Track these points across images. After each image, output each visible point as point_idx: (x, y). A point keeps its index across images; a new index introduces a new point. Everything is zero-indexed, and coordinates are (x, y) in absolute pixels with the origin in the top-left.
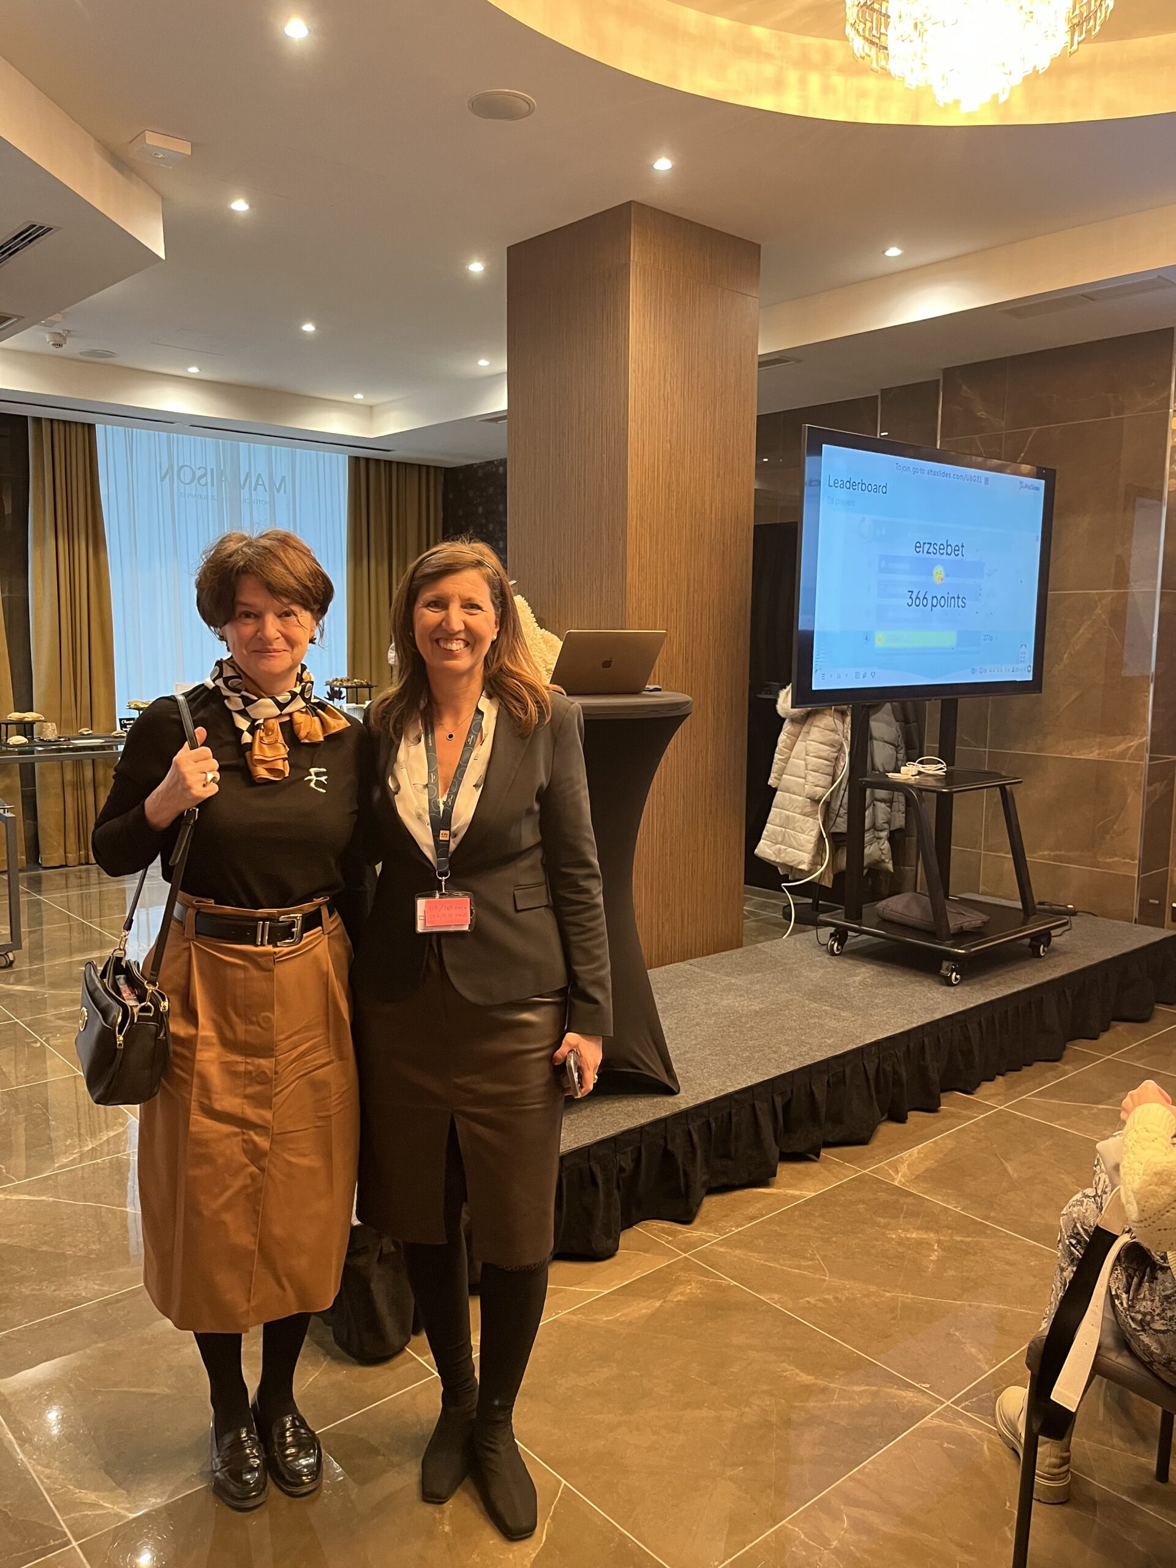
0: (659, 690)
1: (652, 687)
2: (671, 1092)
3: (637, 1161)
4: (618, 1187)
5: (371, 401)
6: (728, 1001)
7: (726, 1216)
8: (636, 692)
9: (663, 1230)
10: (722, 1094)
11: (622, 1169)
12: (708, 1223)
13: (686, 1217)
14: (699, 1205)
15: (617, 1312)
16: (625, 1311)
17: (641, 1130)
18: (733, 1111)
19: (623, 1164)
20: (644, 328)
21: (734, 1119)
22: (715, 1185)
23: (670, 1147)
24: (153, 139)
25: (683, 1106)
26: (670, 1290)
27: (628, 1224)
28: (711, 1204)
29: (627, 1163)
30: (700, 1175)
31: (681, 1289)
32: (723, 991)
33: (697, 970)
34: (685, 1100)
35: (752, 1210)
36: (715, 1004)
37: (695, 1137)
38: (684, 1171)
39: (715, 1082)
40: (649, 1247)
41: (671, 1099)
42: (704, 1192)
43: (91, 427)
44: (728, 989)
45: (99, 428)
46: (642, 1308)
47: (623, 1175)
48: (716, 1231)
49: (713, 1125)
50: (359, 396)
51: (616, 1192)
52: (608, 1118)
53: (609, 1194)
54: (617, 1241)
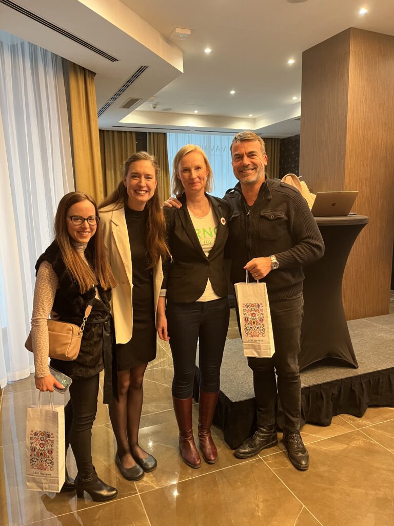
0: (355, 214)
1: (352, 213)
2: (355, 367)
3: (340, 392)
4: (332, 400)
5: (255, 117)
6: (381, 334)
7: (376, 417)
8: (345, 215)
9: (350, 419)
10: (376, 370)
11: (333, 394)
12: (367, 418)
13: (359, 415)
14: (365, 411)
15: (329, 446)
16: (332, 447)
17: (341, 380)
18: (380, 377)
19: (334, 392)
20: (355, 76)
21: (381, 380)
22: (372, 404)
23: (353, 388)
24: (178, 30)
25: (359, 373)
26: (351, 442)
27: (336, 414)
28: (370, 411)
29: (335, 392)
30: (365, 400)
31: (355, 442)
32: (379, 330)
33: (369, 322)
34: (360, 371)
35: (386, 416)
36: (375, 335)
37: (364, 386)
38: (359, 398)
39: (373, 366)
40: (343, 424)
41: (354, 370)
42: (367, 406)
43: (165, 134)
44: (382, 330)
45: (168, 134)
46: (339, 447)
47: (334, 396)
48: (371, 422)
49: (372, 382)
50: (251, 116)
51: (331, 402)
52: (329, 375)
53: (328, 403)
54: (331, 420)
